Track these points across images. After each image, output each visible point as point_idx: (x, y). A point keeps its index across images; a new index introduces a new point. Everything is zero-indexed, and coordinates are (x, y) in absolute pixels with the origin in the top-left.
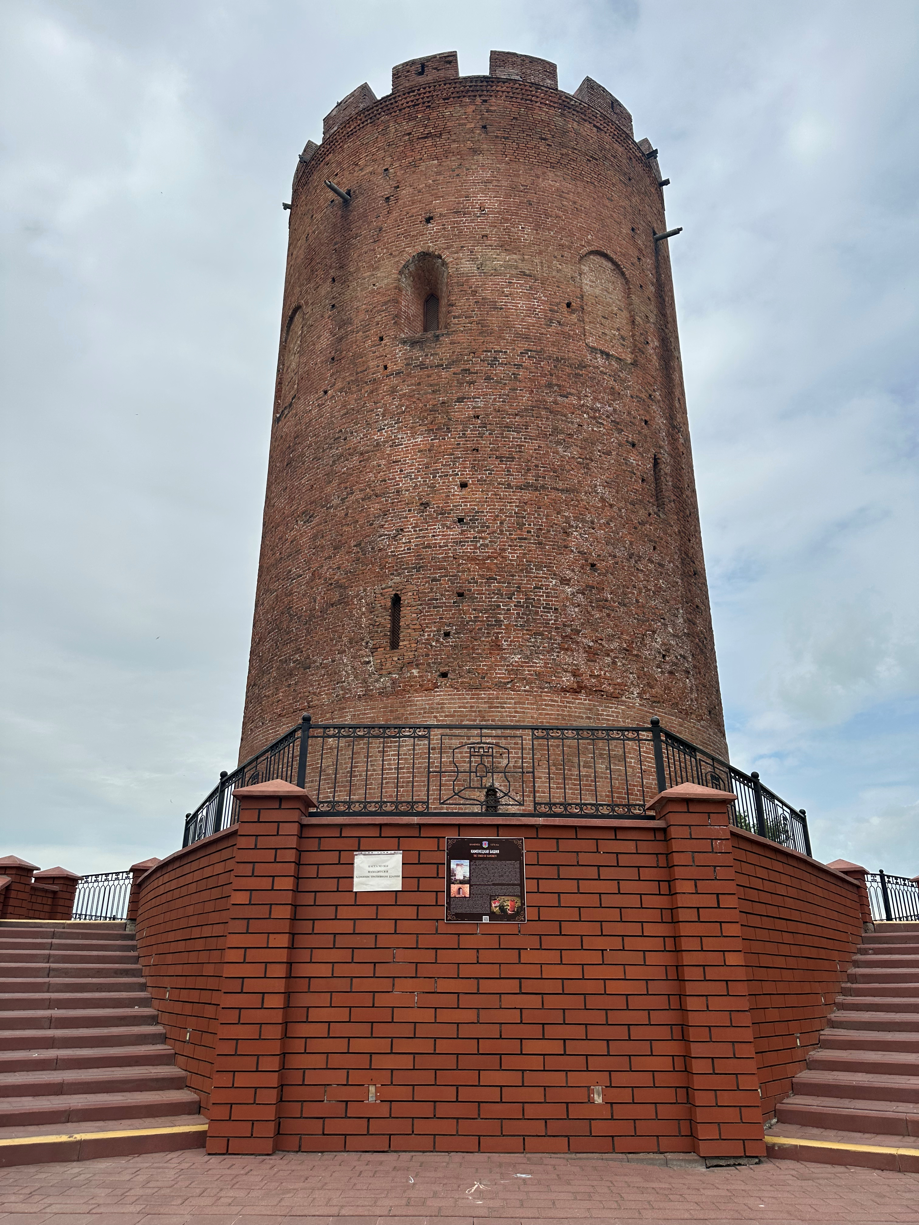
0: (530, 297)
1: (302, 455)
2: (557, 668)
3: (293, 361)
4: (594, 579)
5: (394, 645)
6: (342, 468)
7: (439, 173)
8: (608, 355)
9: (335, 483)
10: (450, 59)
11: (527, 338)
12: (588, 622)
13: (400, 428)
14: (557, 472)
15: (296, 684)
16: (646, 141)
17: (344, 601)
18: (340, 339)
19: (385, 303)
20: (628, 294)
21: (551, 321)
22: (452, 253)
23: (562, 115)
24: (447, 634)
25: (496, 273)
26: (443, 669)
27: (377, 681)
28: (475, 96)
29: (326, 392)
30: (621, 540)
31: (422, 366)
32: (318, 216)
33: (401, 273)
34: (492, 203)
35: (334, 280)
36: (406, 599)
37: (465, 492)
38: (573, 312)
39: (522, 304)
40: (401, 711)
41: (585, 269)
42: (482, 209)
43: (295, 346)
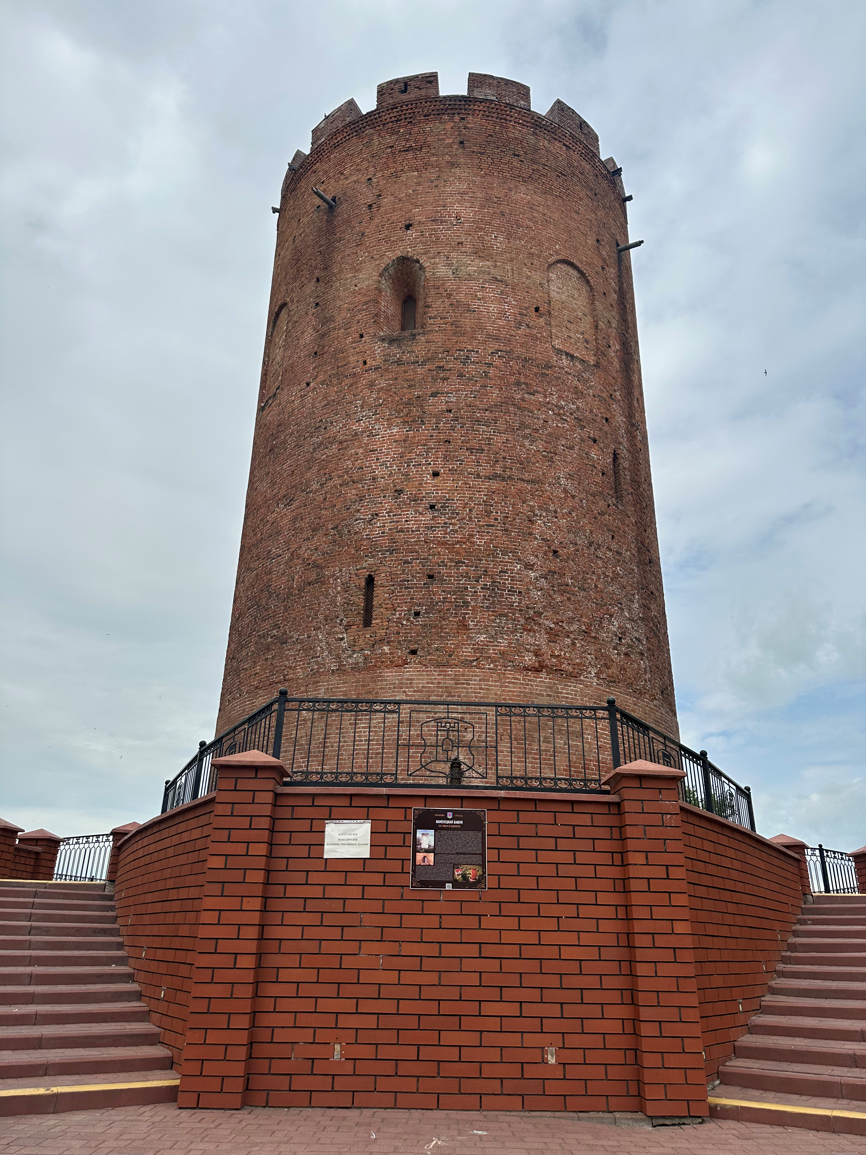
0: (501, 301)
1: (285, 442)
2: (519, 648)
3: (278, 354)
4: (555, 565)
5: (367, 622)
6: (321, 455)
7: (419, 184)
8: (572, 357)
9: (315, 469)
10: (431, 79)
11: (497, 339)
12: (550, 605)
13: (377, 420)
14: (524, 464)
15: (273, 658)
16: (611, 160)
17: (321, 581)
18: (323, 336)
19: (366, 303)
20: (592, 300)
21: (520, 324)
22: (429, 258)
23: (534, 133)
24: (417, 614)
25: (470, 277)
26: (413, 647)
27: (350, 656)
28: (454, 114)
29: (308, 384)
30: (582, 529)
31: (399, 363)
32: (305, 220)
33: (381, 275)
34: (467, 212)
35: (318, 280)
36: (379, 580)
37: (436, 480)
38: (541, 316)
39: (493, 308)
40: (372, 685)
41: (553, 276)
42: (458, 218)
43: (280, 340)
